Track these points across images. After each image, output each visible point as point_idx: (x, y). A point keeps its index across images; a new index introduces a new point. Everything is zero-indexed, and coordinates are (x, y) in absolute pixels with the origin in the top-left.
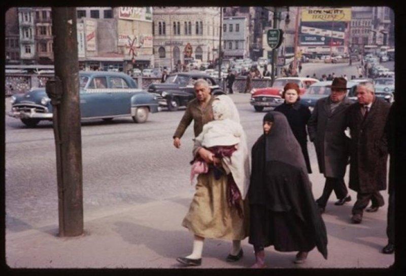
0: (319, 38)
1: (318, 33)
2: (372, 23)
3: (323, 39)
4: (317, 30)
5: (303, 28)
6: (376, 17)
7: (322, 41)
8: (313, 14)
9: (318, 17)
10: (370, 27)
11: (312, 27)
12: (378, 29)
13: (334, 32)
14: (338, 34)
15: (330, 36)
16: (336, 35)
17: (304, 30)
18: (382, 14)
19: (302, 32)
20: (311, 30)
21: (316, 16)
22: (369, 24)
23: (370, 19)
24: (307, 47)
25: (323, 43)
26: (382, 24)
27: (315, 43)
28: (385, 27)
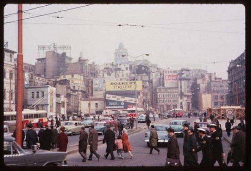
0: (119, 103)
1: (119, 99)
2: (179, 96)
3: (123, 104)
4: (117, 97)
5: (107, 95)
6: (181, 91)
7: (122, 106)
8: (114, 85)
9: (118, 87)
10: (178, 98)
11: (114, 95)
12: (183, 100)
13: (131, 99)
14: (133, 100)
15: (128, 101)
16: (132, 100)
17: (108, 97)
18: (185, 89)
19: (107, 99)
20: (113, 97)
21: (116, 86)
22: (177, 96)
23: (177, 92)
24: (111, 110)
25: (123, 107)
26: (185, 96)
27: (116, 107)
28: (188, 98)
